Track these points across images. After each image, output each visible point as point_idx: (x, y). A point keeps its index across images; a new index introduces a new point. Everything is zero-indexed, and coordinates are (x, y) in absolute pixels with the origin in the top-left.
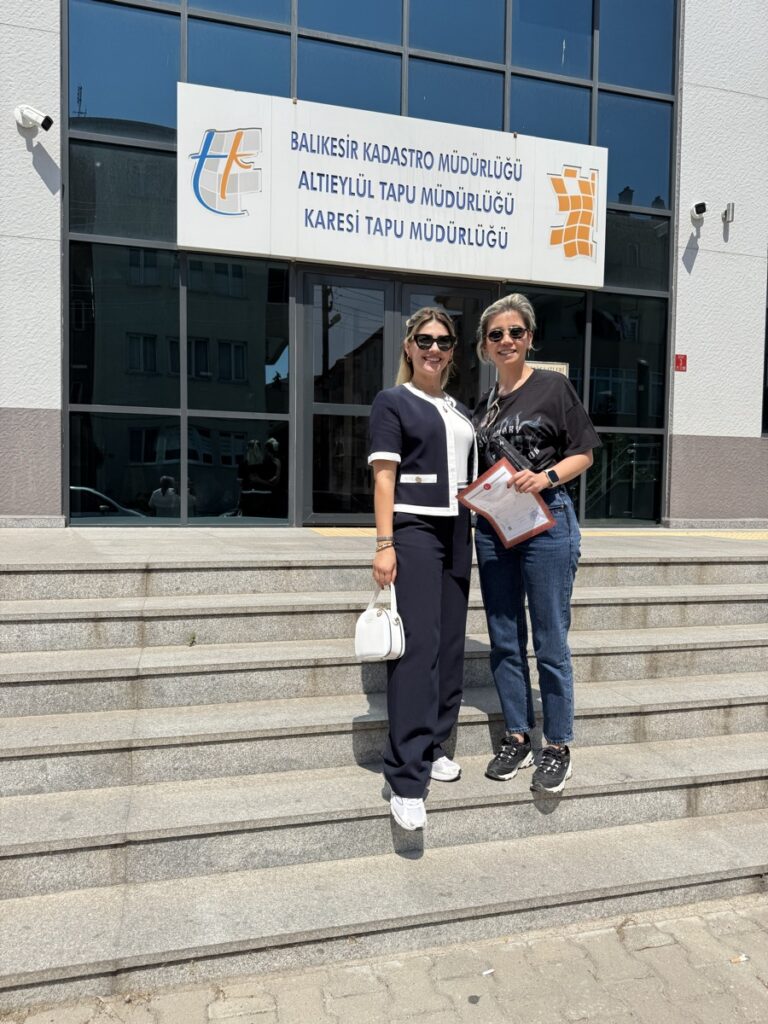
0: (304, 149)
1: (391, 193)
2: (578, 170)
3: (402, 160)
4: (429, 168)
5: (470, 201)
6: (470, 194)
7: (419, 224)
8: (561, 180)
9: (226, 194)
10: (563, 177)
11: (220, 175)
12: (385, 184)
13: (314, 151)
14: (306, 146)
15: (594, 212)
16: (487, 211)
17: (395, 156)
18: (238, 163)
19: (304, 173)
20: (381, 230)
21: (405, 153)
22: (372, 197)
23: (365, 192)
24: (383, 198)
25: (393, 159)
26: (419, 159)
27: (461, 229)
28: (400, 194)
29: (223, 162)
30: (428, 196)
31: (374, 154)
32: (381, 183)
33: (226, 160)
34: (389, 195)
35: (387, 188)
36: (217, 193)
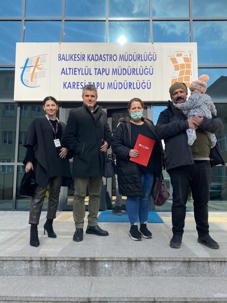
0: (63, 60)
2: (183, 53)
3: (103, 59)
4: (115, 61)
5: (134, 71)
6: (133, 69)
7: (111, 83)
8: (175, 58)
9: (33, 80)
10: (175, 57)
11: (31, 73)
13: (67, 60)
15: (192, 69)
16: (141, 74)
18: (38, 68)
19: (63, 69)
22: (91, 74)
23: (88, 73)
25: (100, 59)
26: (110, 58)
28: (103, 72)
29: (32, 68)
30: (115, 71)
31: (92, 58)
33: (33, 67)
34: (98, 73)
35: (97, 70)
36: (30, 80)
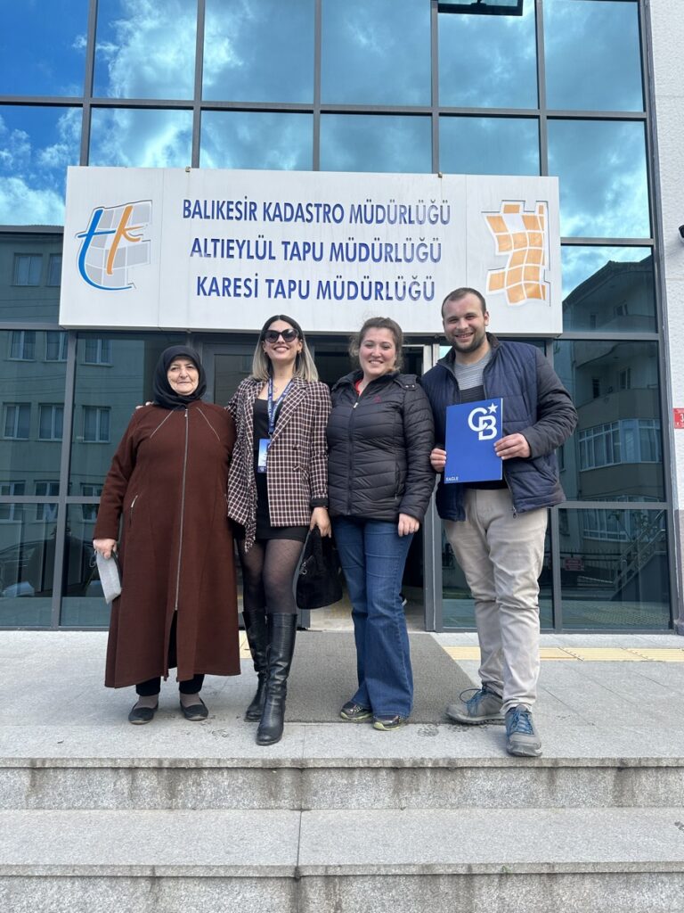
0: (197, 216)
1: (295, 252)
2: (521, 204)
3: (307, 216)
4: (337, 221)
5: (389, 251)
6: (387, 245)
7: (328, 282)
8: (500, 219)
9: (113, 269)
10: (502, 214)
11: (107, 251)
12: (289, 243)
13: (208, 217)
14: (200, 213)
15: (545, 248)
16: (408, 261)
17: (299, 213)
18: (126, 236)
19: (197, 240)
20: (283, 293)
21: (310, 208)
22: (274, 258)
23: (266, 253)
24: (286, 258)
25: (297, 216)
26: (326, 214)
27: (377, 283)
28: (305, 252)
29: (111, 238)
30: (338, 252)
31: (275, 213)
32: (283, 243)
33: (114, 235)
34: (293, 255)
35: (290, 248)
36: (103, 269)
